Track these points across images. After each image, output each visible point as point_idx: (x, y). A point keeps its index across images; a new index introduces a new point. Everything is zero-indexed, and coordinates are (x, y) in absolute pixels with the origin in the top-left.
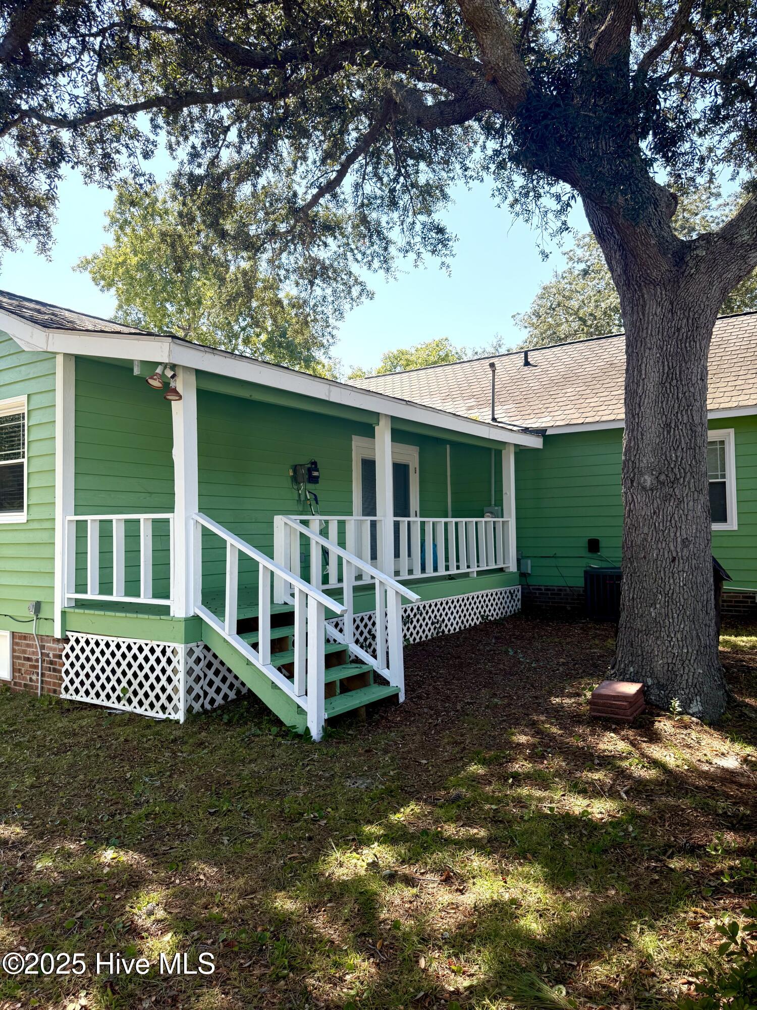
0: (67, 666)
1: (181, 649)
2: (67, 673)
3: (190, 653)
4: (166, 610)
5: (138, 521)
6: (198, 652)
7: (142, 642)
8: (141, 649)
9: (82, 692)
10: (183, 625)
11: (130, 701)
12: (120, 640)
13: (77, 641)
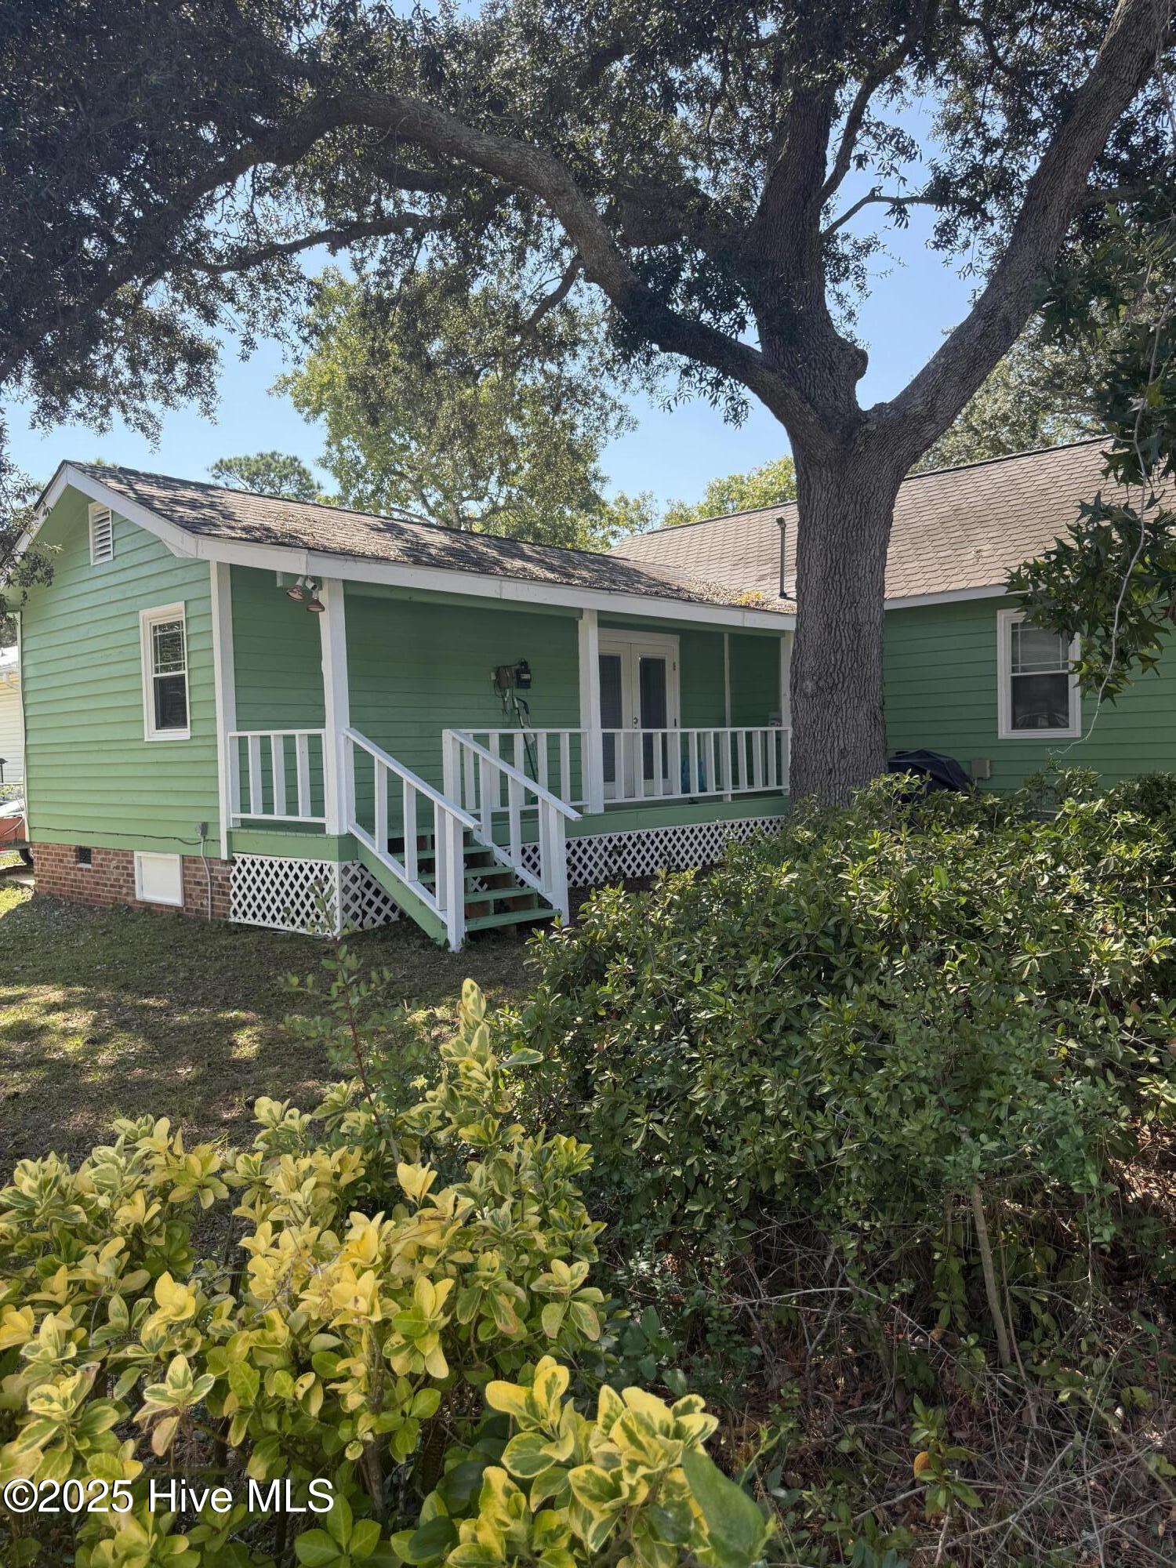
0: (235, 889)
1: (336, 866)
2: (235, 895)
3: (346, 871)
4: (320, 828)
5: (293, 737)
6: (354, 871)
7: (301, 861)
8: (301, 868)
9: (249, 915)
10: (335, 844)
11: (293, 921)
12: (282, 860)
13: (244, 863)
